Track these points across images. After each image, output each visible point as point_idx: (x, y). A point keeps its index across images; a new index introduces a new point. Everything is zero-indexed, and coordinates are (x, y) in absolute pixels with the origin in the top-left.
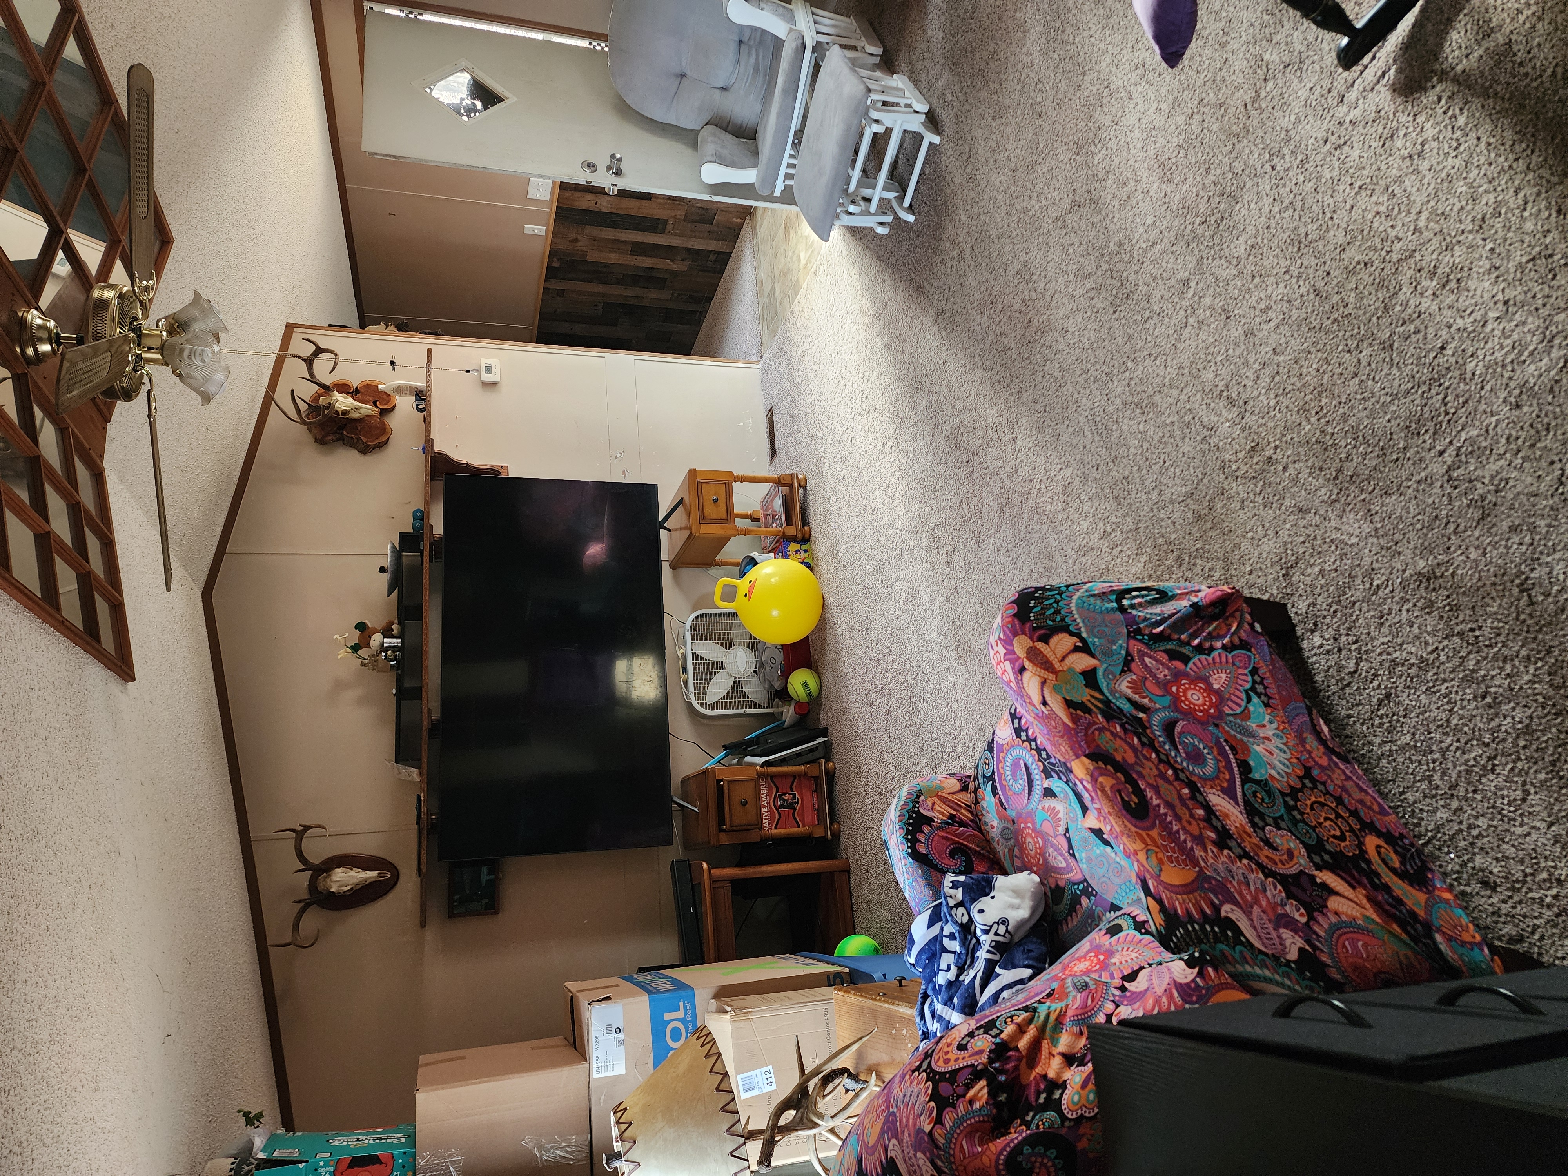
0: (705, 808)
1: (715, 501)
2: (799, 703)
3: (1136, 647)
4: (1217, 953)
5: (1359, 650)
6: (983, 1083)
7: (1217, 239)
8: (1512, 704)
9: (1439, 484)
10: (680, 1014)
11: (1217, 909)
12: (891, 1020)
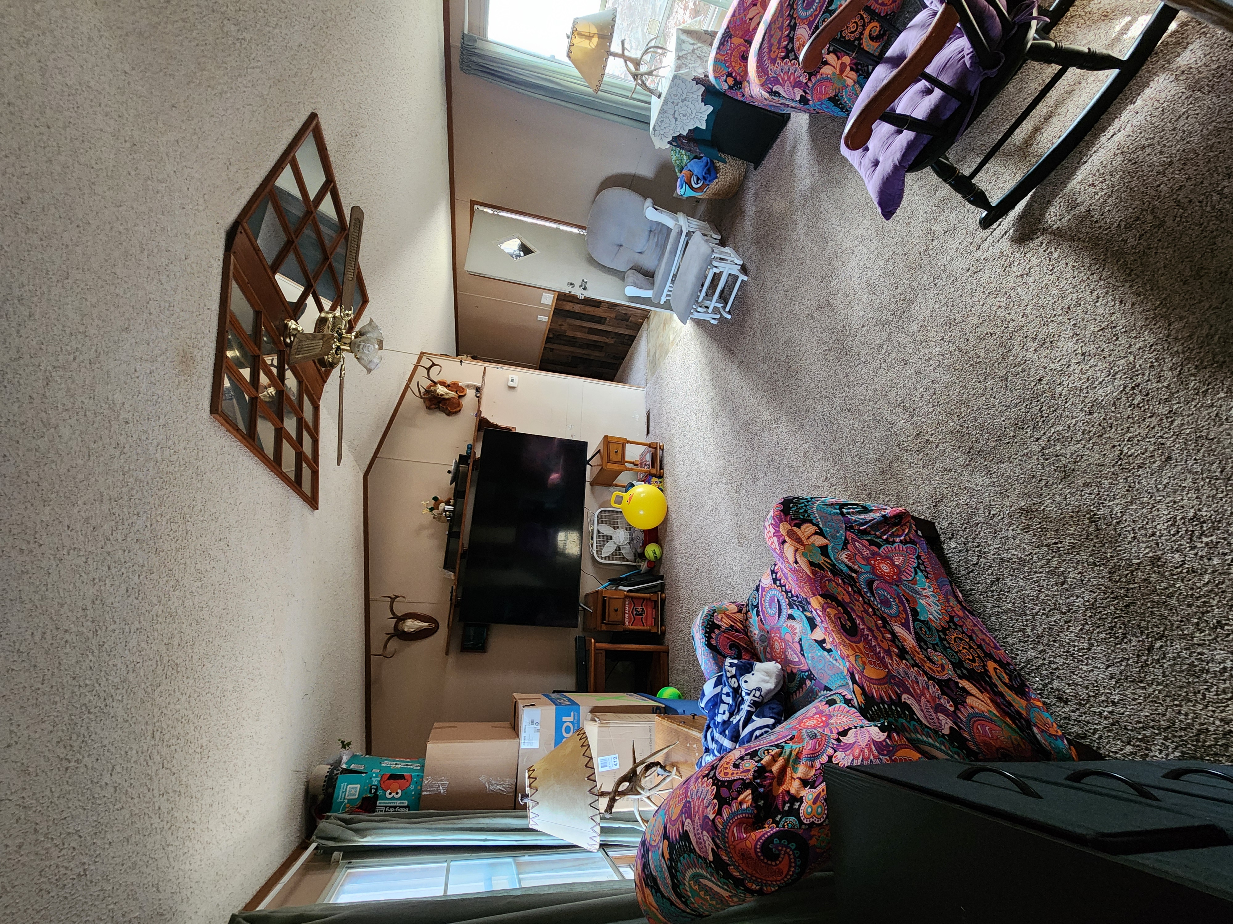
0: (595, 611)
1: (616, 452)
2: (649, 561)
3: (850, 535)
4: (899, 725)
5: (980, 551)
6: (749, 791)
7: (901, 323)
8: (1083, 590)
9: (1036, 457)
10: (571, 719)
11: (899, 697)
12: (687, 738)
